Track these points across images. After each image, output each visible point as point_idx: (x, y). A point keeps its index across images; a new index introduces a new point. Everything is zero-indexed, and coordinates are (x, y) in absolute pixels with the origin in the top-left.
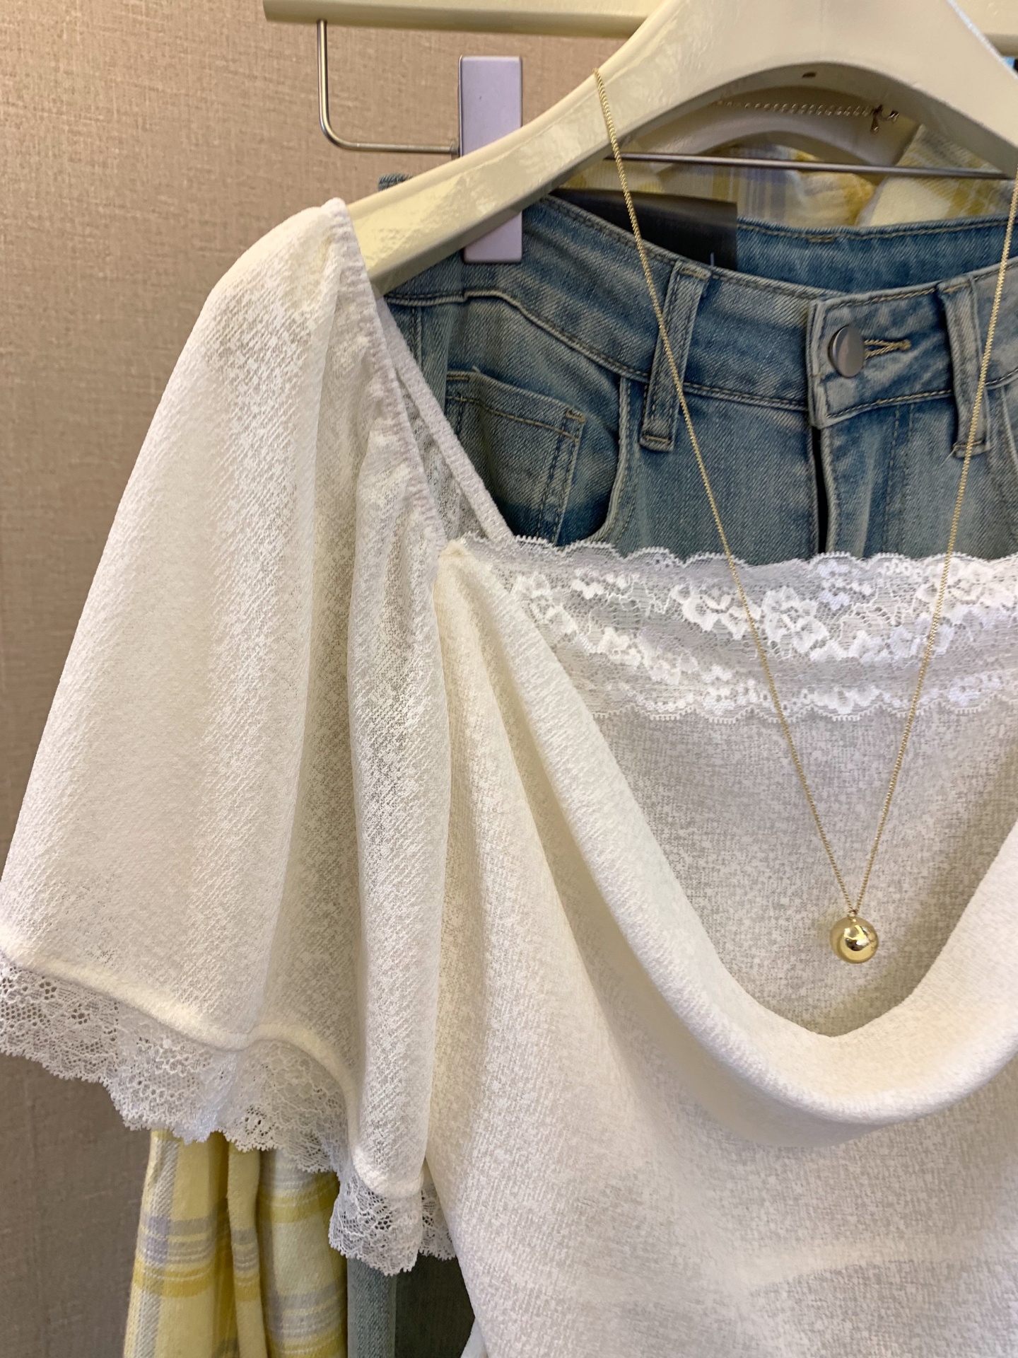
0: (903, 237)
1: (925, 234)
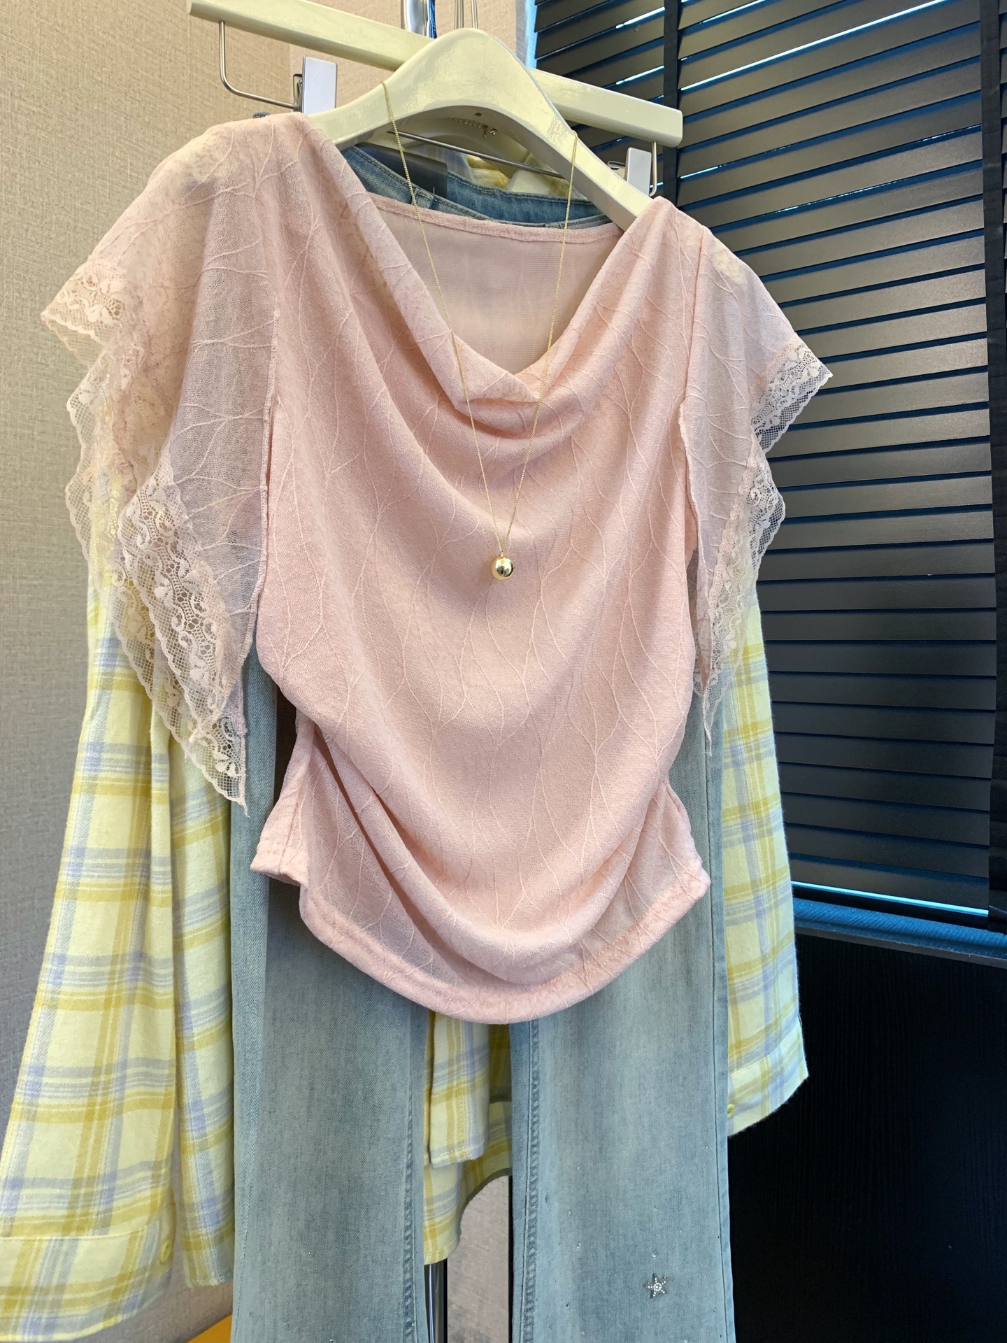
0: (527, 200)
1: (538, 200)
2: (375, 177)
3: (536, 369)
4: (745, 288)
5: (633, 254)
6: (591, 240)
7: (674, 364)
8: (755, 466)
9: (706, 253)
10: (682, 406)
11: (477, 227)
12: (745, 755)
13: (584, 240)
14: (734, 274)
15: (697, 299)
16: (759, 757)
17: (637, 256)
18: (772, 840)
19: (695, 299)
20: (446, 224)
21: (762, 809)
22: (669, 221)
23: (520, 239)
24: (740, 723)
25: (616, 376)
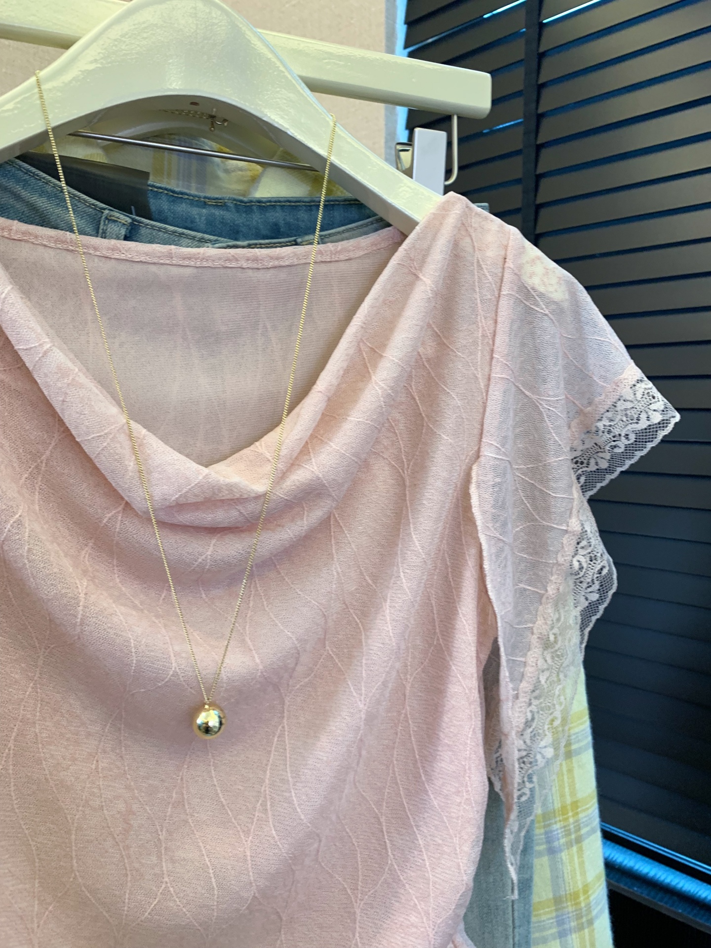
0: (274, 206)
2: (44, 199)
3: (265, 445)
4: (566, 305)
5: (412, 276)
6: (362, 253)
7: (464, 415)
8: (578, 528)
9: (512, 266)
10: (475, 467)
11: (190, 258)
12: (562, 841)
13: (352, 255)
14: (551, 289)
15: (499, 326)
16: (579, 840)
17: (417, 277)
18: (593, 930)
19: (496, 327)
20: (143, 259)
21: (582, 898)
22: (463, 226)
23: (255, 266)
24: (557, 805)
25: (391, 429)
